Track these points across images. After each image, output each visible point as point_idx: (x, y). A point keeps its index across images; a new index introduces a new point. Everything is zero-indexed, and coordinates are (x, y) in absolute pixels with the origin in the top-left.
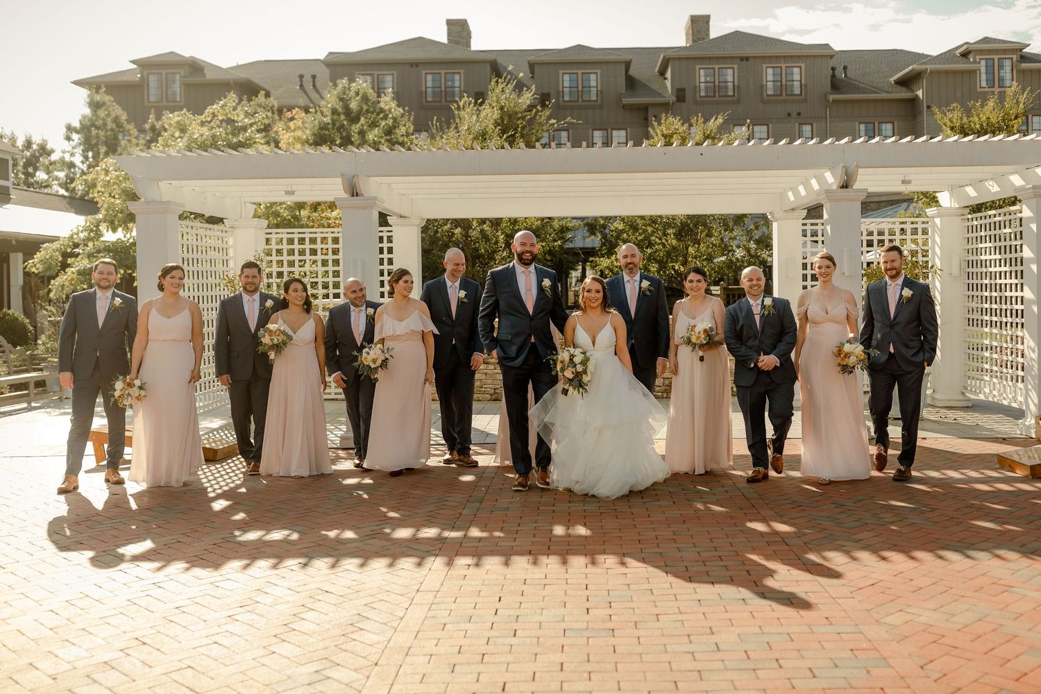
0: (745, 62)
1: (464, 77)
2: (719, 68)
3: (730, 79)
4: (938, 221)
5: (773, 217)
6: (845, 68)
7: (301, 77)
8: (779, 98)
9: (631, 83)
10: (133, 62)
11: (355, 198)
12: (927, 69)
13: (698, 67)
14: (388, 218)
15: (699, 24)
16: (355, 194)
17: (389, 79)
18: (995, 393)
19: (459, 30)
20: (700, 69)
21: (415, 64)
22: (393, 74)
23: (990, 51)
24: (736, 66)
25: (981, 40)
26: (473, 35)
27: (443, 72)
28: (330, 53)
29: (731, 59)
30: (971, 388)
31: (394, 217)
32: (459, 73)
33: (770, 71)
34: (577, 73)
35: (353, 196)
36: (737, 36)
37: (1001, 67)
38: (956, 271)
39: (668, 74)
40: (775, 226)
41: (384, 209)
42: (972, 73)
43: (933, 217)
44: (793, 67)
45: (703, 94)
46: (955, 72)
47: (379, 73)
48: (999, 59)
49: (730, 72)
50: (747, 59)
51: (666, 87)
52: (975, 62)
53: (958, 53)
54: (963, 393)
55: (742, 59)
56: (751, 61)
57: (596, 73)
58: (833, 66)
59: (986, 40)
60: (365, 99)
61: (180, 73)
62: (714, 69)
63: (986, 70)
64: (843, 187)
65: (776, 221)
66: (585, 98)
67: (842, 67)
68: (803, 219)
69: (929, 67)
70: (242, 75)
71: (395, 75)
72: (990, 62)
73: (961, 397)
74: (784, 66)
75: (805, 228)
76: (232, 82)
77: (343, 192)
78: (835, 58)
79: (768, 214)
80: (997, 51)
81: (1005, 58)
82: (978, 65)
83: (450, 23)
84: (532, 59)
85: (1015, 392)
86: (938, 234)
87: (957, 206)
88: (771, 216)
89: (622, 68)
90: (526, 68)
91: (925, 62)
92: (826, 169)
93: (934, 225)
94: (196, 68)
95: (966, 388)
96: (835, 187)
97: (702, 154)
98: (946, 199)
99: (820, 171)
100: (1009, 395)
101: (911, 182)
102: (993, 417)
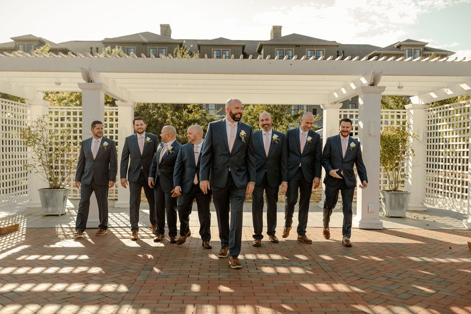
0: (298, 47)
1: (168, 50)
2: (286, 50)
3: (290, 55)
4: (412, 111)
5: (324, 107)
7: (91, 48)
9: (245, 56)
10: (12, 38)
11: (90, 83)
12: (381, 53)
13: (276, 49)
14: (116, 101)
15: (277, 30)
16: (90, 81)
17: (132, 49)
18: (446, 205)
19: (166, 29)
20: (277, 50)
21: (144, 44)
22: (134, 48)
23: (410, 46)
24: (293, 49)
25: (405, 41)
26: (172, 32)
27: (158, 48)
28: (106, 38)
29: (292, 45)
30: (428, 201)
31: (119, 101)
32: (165, 48)
33: (309, 52)
34: (220, 50)
35: (89, 82)
36: (294, 36)
37: (415, 53)
38: (421, 138)
39: (262, 52)
40: (325, 112)
42: (402, 55)
43: (409, 110)
44: (320, 50)
46: (394, 55)
47: (128, 47)
48: (414, 49)
49: (291, 52)
50: (299, 46)
52: (403, 50)
53: (396, 46)
54: (422, 204)
55: (296, 46)
56: (301, 47)
57: (229, 50)
58: (338, 50)
59: (408, 40)
61: (34, 44)
62: (283, 50)
63: (408, 54)
64: (371, 85)
65: (326, 109)
67: (342, 51)
68: (340, 109)
70: (63, 47)
71: (135, 48)
72: (410, 51)
73: (421, 206)
74: (315, 50)
75: (341, 113)
76: (58, 49)
77: (82, 79)
78: (339, 46)
79: (321, 105)
80: (413, 46)
81: (417, 49)
82: (405, 52)
83: (162, 26)
84: (199, 43)
85: (461, 205)
86: (412, 118)
87: (423, 103)
88: (322, 107)
89: (241, 48)
90: (197, 47)
91: (381, 50)
92: (362, 76)
93: (410, 113)
94: (41, 42)
95: (424, 201)
96: (367, 85)
97: (291, 64)
98: (415, 100)
99: (356, 77)
100: (456, 206)
101: (402, 87)
102: (445, 218)
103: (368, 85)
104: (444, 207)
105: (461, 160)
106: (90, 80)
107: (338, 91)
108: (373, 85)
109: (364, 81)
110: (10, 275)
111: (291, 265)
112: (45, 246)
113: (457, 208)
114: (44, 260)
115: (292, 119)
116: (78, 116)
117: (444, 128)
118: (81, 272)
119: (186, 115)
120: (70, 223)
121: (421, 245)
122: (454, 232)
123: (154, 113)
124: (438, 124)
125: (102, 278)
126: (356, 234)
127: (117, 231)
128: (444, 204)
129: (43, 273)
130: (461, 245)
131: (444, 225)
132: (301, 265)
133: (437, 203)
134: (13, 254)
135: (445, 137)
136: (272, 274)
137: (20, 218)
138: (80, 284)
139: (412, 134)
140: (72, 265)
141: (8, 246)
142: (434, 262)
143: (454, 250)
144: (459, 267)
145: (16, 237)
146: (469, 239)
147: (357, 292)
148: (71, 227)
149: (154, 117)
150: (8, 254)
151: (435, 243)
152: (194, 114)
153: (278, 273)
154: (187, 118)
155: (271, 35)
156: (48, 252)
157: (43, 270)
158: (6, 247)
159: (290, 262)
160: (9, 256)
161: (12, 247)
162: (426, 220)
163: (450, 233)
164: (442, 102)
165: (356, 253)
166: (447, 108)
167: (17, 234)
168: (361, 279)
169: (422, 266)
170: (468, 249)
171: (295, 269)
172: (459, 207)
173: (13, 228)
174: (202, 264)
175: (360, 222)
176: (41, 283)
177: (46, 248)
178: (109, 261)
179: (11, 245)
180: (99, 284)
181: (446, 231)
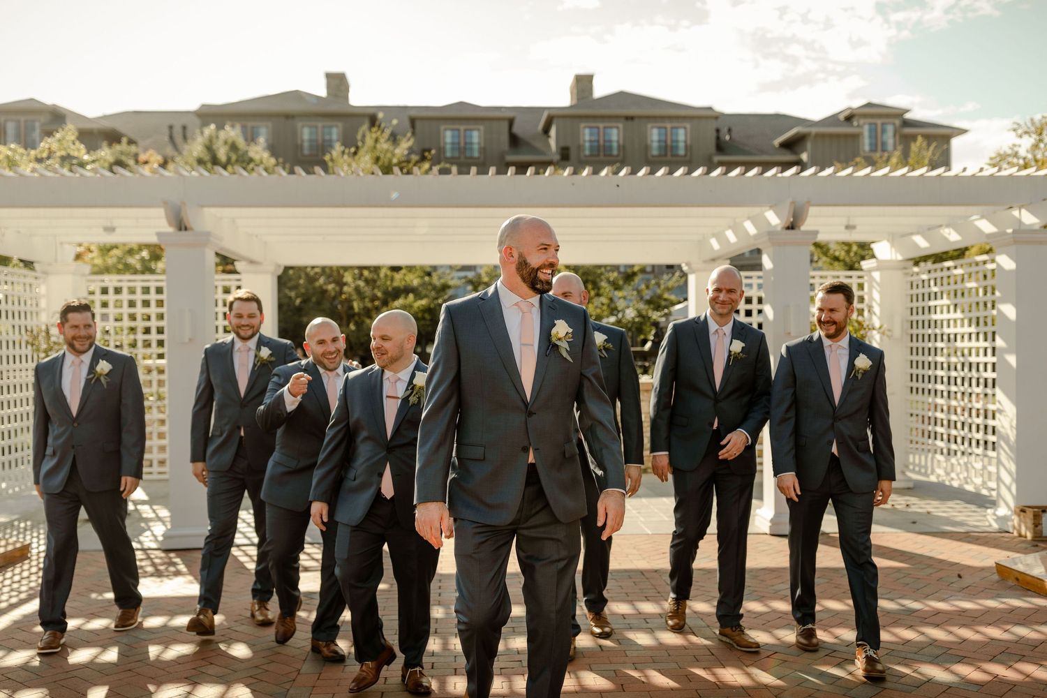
0: (630, 121)
1: (343, 129)
2: (604, 127)
3: (615, 138)
4: (876, 275)
5: (690, 268)
6: (730, 130)
7: (171, 127)
8: (664, 159)
9: (515, 141)
11: (183, 233)
12: (811, 132)
13: (582, 125)
14: (235, 263)
15: (583, 83)
16: (183, 228)
17: (263, 131)
18: (953, 475)
19: (337, 83)
20: (584, 127)
21: (289, 117)
22: (268, 126)
23: (873, 116)
24: (621, 125)
25: (864, 105)
27: (320, 124)
28: (203, 105)
29: (616, 118)
30: (914, 468)
31: (243, 263)
32: (338, 126)
33: (655, 131)
34: (459, 129)
35: (181, 230)
36: (622, 97)
37: (883, 131)
38: (897, 332)
39: (553, 132)
40: (692, 279)
41: (221, 249)
42: (856, 137)
43: (870, 271)
44: (678, 127)
45: (587, 152)
46: (838, 136)
47: (253, 124)
48: (881, 123)
49: (615, 131)
50: (632, 118)
51: (549, 146)
52: (858, 126)
53: (842, 117)
54: (903, 473)
55: (627, 118)
56: (636, 121)
57: (479, 130)
58: (718, 127)
59: (869, 105)
60: (234, 147)
61: (40, 122)
62: (599, 127)
63: (870, 134)
64: (788, 228)
65: (693, 272)
66: (468, 154)
67: (727, 129)
69: (814, 130)
70: (108, 125)
71: (270, 127)
72: (873, 127)
73: (901, 477)
74: (668, 126)
76: (96, 131)
77: (168, 225)
78: (719, 120)
79: (683, 265)
80: (879, 116)
81: (888, 123)
82: (862, 129)
83: (329, 76)
84: (413, 113)
85: (982, 476)
86: (876, 290)
87: (900, 258)
88: (685, 268)
89: (505, 125)
90: (407, 124)
91: (810, 126)
92: (768, 208)
93: (872, 279)
94: (56, 117)
95: (907, 467)
96: (779, 228)
97: (618, 186)
98: (883, 250)
99: (756, 210)
100: (974, 479)
101: (854, 227)
102: (951, 504)
103: (783, 228)
104: (949, 481)
105: (982, 381)
106: (182, 226)
107: (720, 237)
108: (791, 227)
109: (774, 219)
110: (25, 668)
111: (628, 626)
112: (94, 596)
113: (975, 484)
114: (96, 630)
115: (621, 282)
116: (153, 297)
117: (945, 313)
118: (179, 657)
119: (386, 276)
120: (141, 538)
121: (898, 570)
122: (969, 537)
123: (316, 273)
124: (932, 303)
125: (226, 670)
126: (765, 548)
127: (247, 555)
128: (948, 474)
129: (98, 661)
130: (982, 569)
131: (949, 521)
132: (649, 625)
133: (933, 472)
134: (25, 616)
135: (946, 330)
136: (589, 648)
137: (28, 528)
138: (179, 685)
139: (877, 325)
140: (157, 640)
141: (11, 597)
142: (925, 611)
143: (967, 580)
144: (976, 620)
145: (25, 574)
146: (999, 554)
147: (765, 685)
148: (146, 547)
149: (317, 284)
150: (15, 619)
151: (930, 566)
152: (405, 275)
153: (600, 646)
154: (389, 283)
155: (572, 93)
156: (102, 610)
157: (95, 655)
158: (7, 601)
159: (625, 618)
160: (16, 622)
161: (21, 600)
162: (910, 510)
163: (960, 540)
164: (939, 258)
165: (762, 594)
166: (949, 269)
167: (26, 567)
168: (774, 656)
169: (899, 622)
170: (996, 577)
171: (637, 635)
172: (978, 481)
173: (18, 554)
174: (438, 631)
175: (772, 521)
176: (96, 685)
177: (96, 600)
178: (237, 629)
179: (17, 596)
180: (221, 683)
181: (952, 536)
